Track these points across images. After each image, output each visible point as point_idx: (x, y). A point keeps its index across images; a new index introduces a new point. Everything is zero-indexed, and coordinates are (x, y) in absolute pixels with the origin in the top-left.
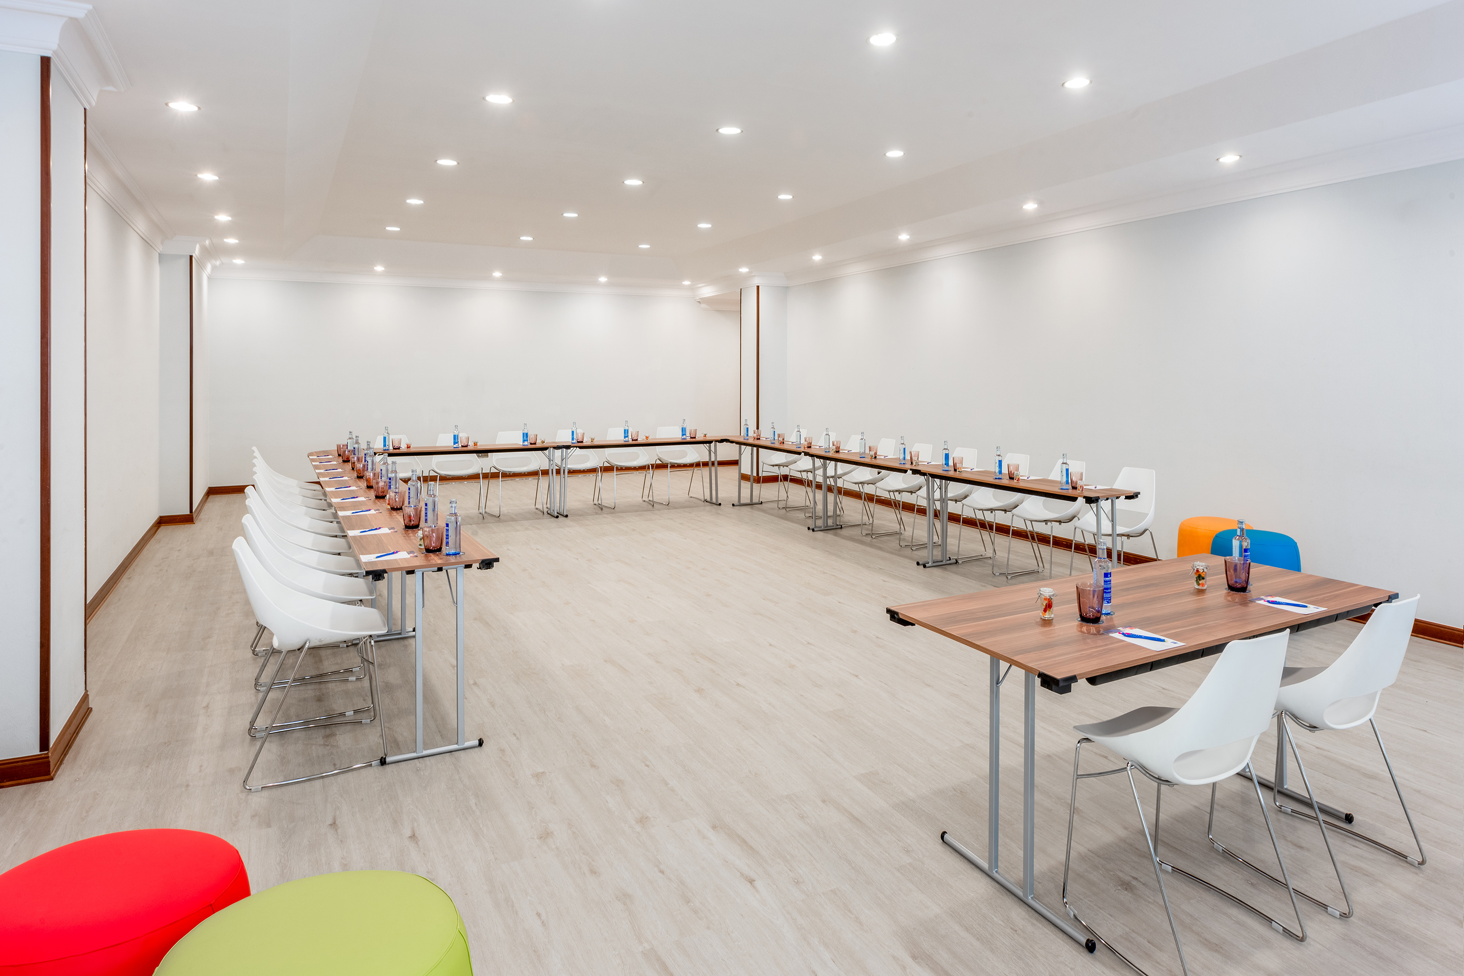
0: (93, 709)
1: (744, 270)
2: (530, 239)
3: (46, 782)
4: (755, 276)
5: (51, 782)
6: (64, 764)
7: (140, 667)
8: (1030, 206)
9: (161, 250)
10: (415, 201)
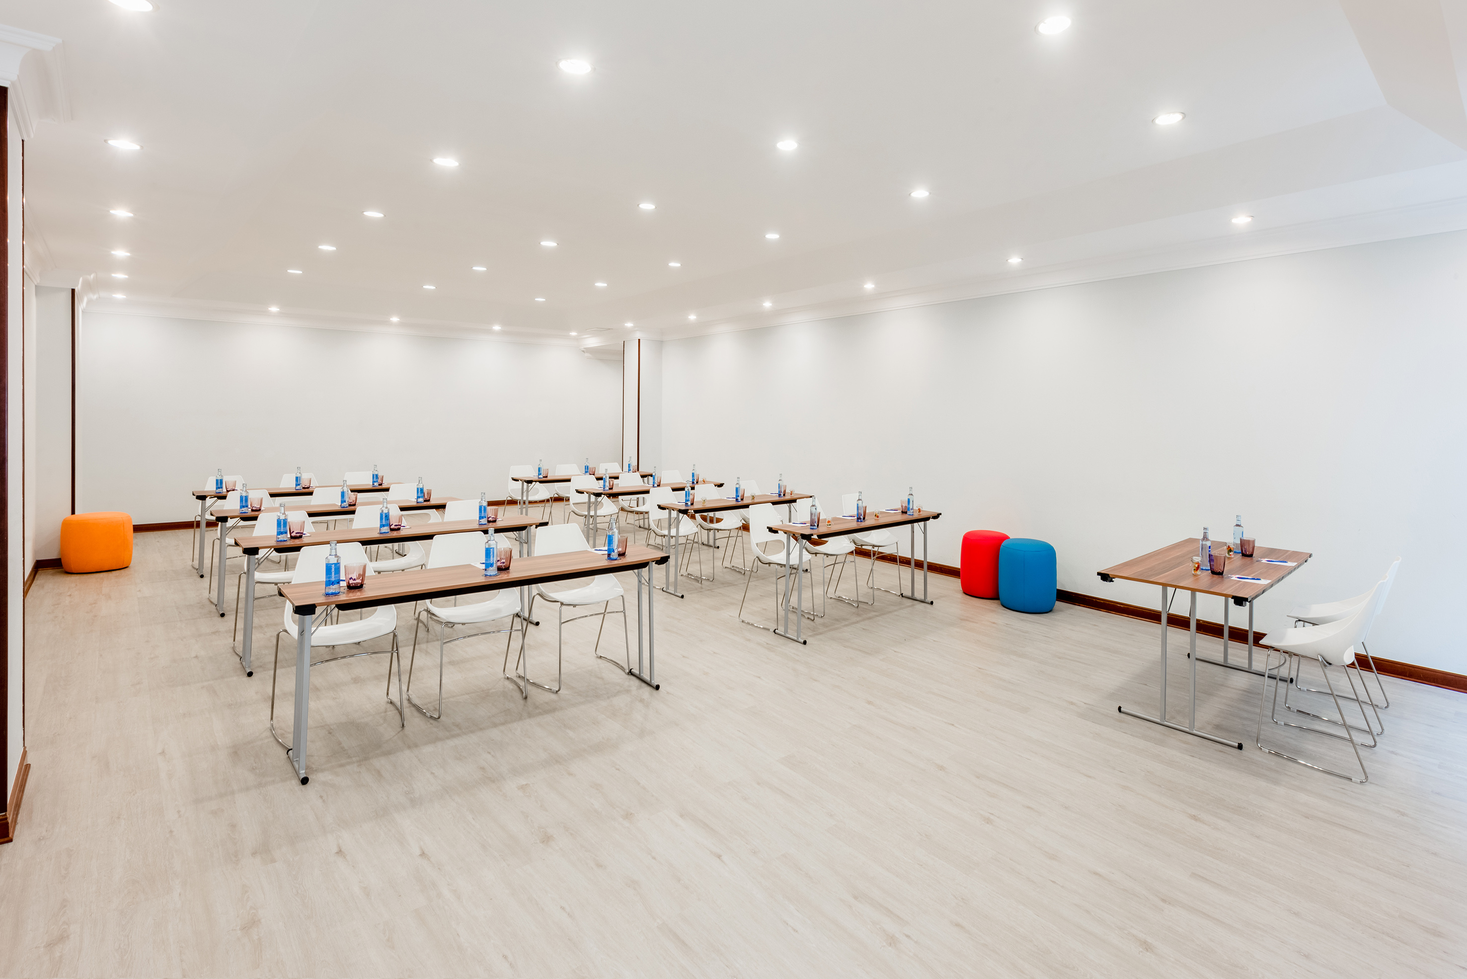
0: (31, 766)
1: (629, 325)
2: (433, 288)
3: (5, 844)
4: (637, 330)
5: (10, 844)
6: (19, 824)
7: (70, 718)
8: (869, 286)
9: (39, 282)
10: (327, 248)
